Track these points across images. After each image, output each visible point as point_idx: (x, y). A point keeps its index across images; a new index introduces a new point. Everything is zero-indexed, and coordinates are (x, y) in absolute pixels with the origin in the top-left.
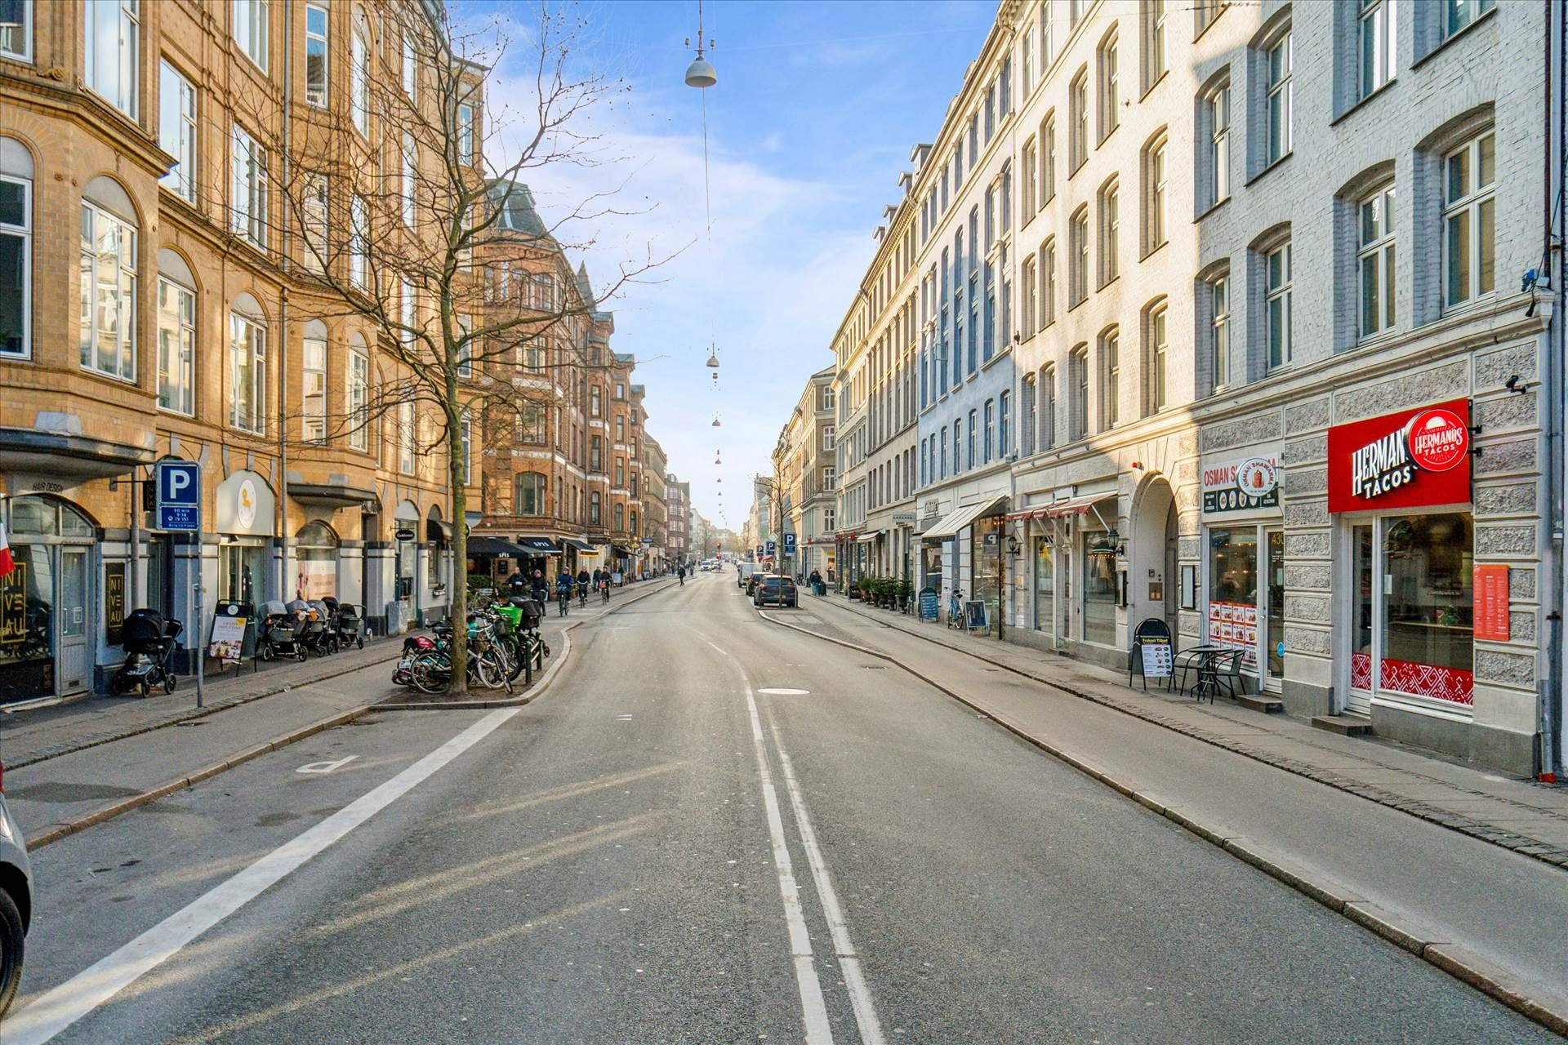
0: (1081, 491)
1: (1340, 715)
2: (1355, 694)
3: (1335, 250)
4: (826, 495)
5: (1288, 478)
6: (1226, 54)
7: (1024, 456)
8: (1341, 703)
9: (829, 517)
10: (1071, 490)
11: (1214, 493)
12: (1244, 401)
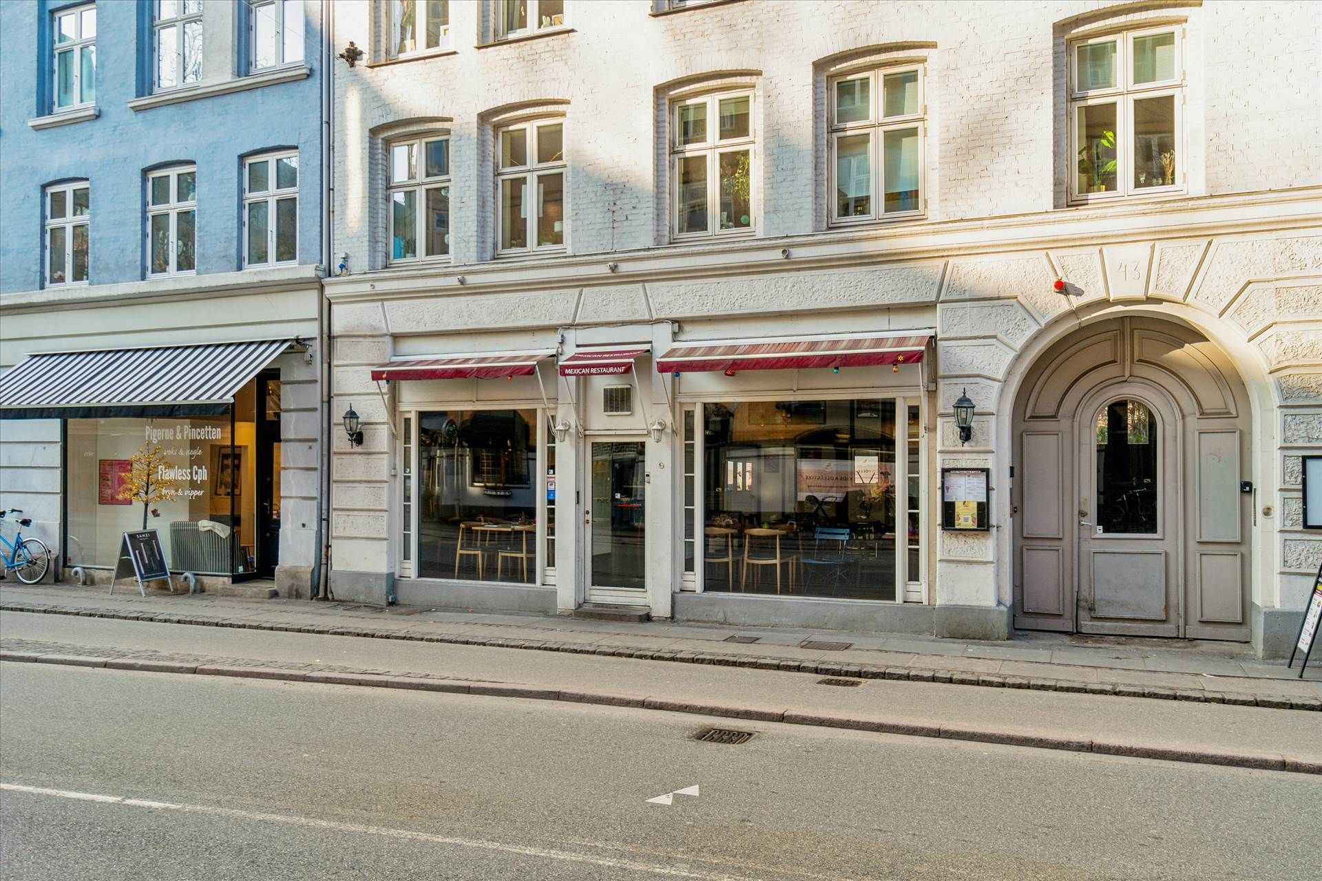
10: (667, 329)
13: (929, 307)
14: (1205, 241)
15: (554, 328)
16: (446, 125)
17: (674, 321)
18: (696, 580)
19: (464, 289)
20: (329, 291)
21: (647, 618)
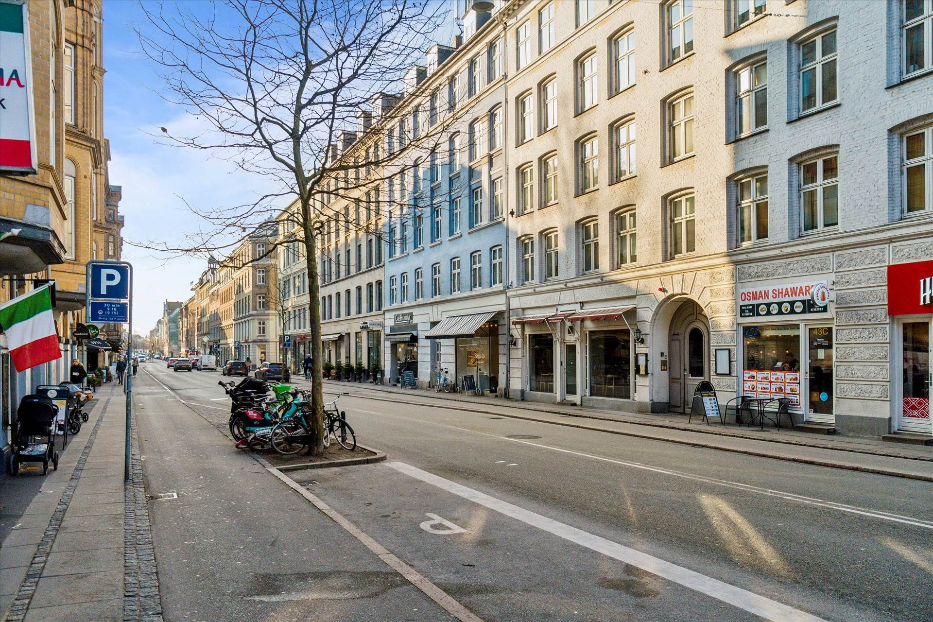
0: (586, 306)
1: (895, 433)
2: (907, 420)
3: (888, 161)
4: (259, 312)
5: (837, 296)
6: (764, 44)
7: (518, 286)
8: (896, 426)
9: (262, 326)
10: (579, 305)
11: (753, 305)
12: (787, 251)
13: (634, 297)
14: (694, 273)
15: (554, 306)
16: (531, 236)
17: (580, 303)
18: (588, 392)
19: (536, 293)
20: (508, 294)
21: (575, 405)
